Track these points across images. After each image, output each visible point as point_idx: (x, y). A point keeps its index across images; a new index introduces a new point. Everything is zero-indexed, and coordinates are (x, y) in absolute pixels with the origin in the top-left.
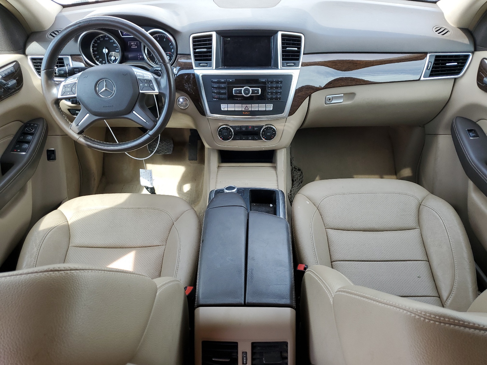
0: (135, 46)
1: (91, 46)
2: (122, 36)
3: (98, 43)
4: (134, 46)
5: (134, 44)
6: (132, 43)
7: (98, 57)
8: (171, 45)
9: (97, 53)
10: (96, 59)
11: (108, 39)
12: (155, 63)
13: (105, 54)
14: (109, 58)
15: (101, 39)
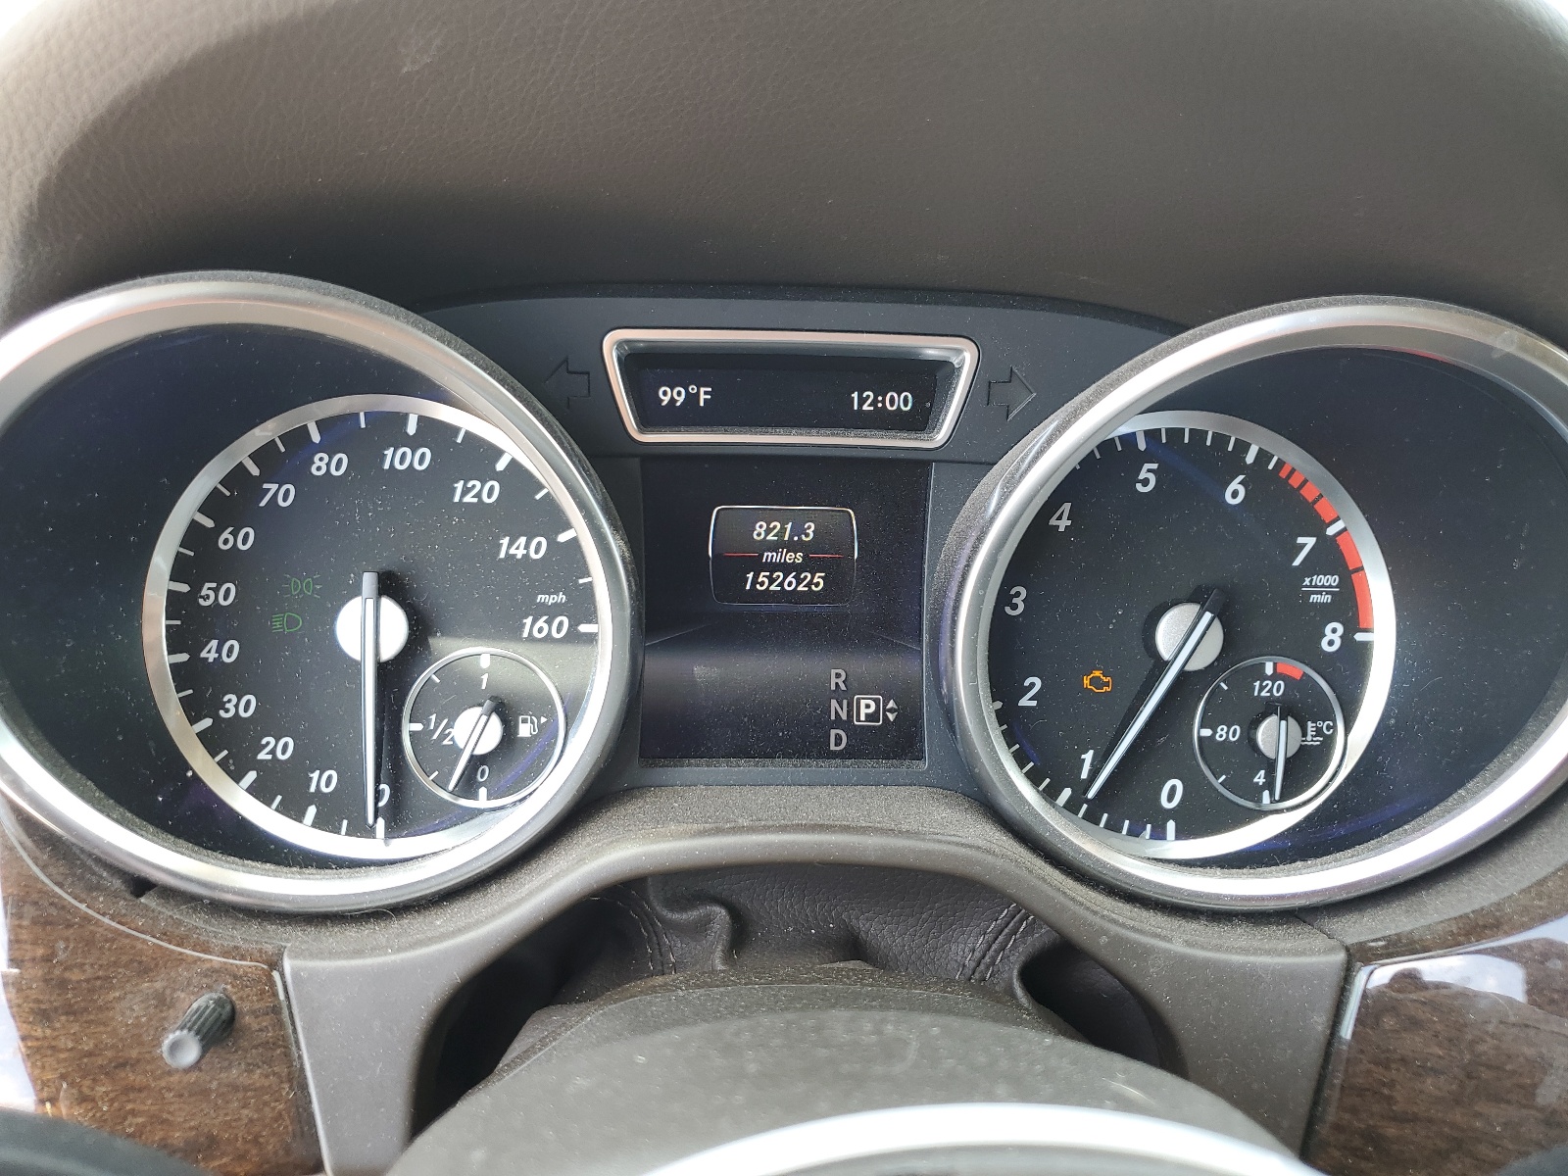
0: (797, 569)
1: (161, 561)
2: (646, 422)
3: (270, 520)
4: (786, 568)
5: (792, 547)
6: (760, 531)
7: (239, 706)
8: (1313, 565)
9: (231, 651)
10: (210, 742)
11: (420, 459)
12: (1072, 807)
13: (356, 667)
14: (409, 728)
15: (320, 465)
